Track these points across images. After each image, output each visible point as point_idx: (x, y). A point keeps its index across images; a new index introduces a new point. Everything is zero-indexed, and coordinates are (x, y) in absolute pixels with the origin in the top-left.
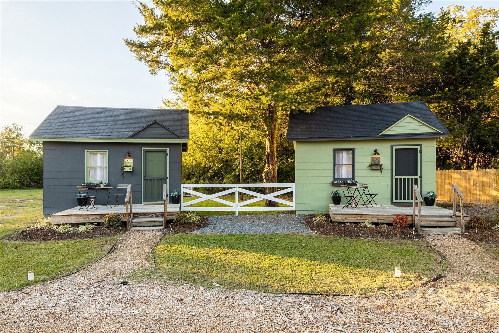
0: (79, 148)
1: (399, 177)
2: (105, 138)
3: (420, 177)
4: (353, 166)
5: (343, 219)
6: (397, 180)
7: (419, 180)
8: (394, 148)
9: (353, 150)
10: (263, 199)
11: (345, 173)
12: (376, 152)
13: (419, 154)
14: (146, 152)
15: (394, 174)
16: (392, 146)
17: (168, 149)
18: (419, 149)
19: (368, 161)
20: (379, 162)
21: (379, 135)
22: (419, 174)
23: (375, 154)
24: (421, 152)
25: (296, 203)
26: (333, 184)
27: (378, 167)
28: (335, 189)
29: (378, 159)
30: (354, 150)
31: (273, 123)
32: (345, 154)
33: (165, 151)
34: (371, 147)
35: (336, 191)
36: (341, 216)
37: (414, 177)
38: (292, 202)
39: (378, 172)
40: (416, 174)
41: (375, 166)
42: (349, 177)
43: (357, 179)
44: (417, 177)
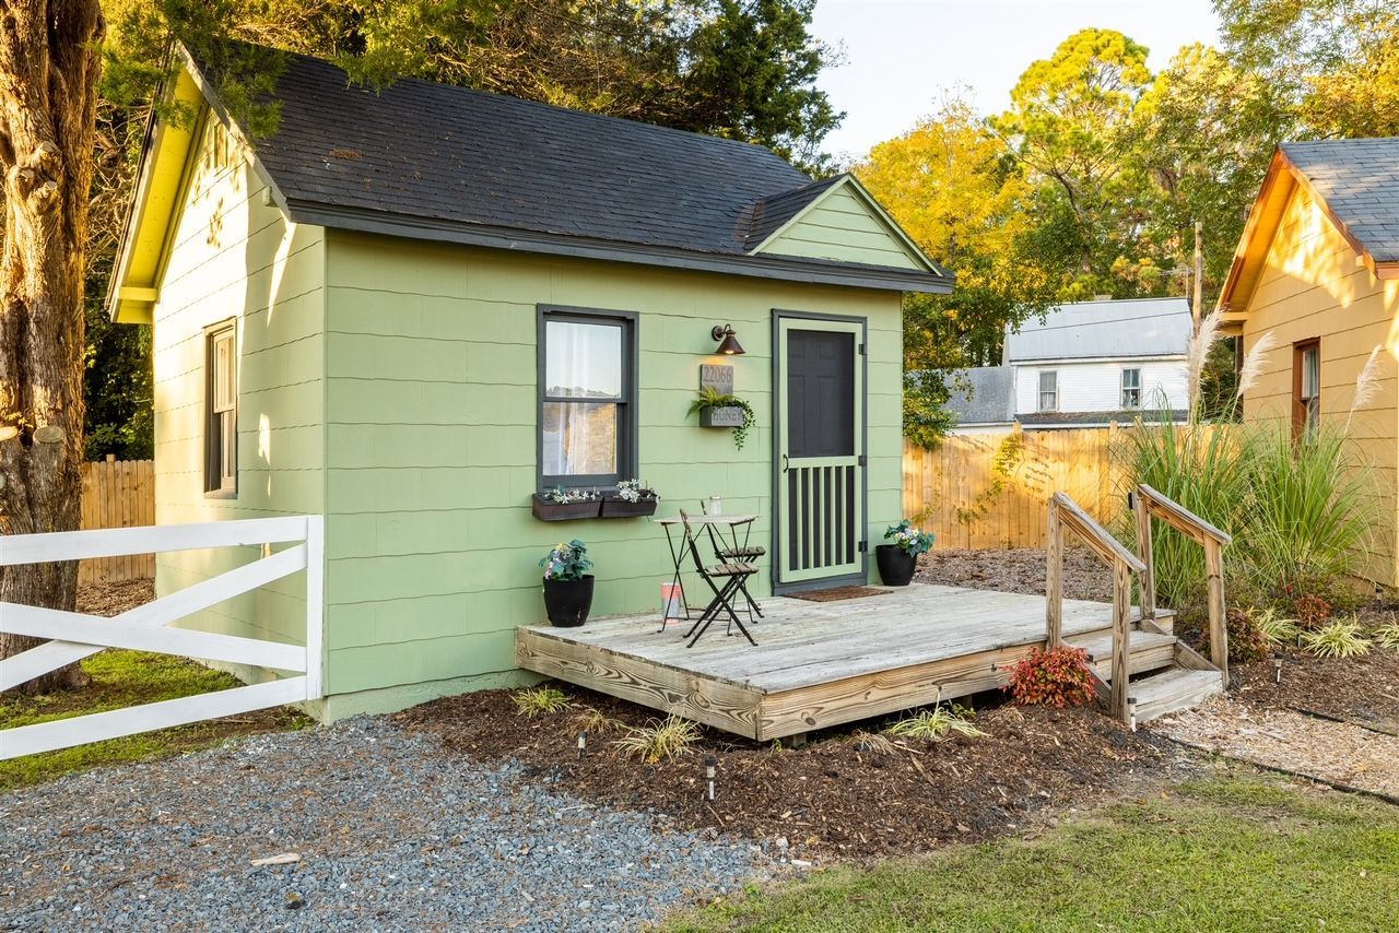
1: (798, 463)
3: (863, 461)
4: (627, 412)
5: (811, 712)
6: (793, 473)
7: (858, 471)
8: (785, 325)
9: (629, 323)
10: (95, 650)
11: (585, 447)
12: (725, 341)
13: (858, 358)
15: (784, 448)
16: (775, 316)
18: (858, 341)
19: (688, 392)
20: (730, 389)
21: (752, 253)
22: (858, 450)
23: (721, 351)
24: (863, 348)
25: (327, 650)
26: (546, 508)
27: (727, 417)
28: (559, 540)
29: (728, 373)
30: (632, 321)
31: (73, 94)
34: (700, 311)
35: (577, 550)
36: (800, 696)
37: (844, 461)
38: (302, 642)
39: (727, 440)
40: (848, 450)
41: (713, 411)
42: (607, 465)
43: (647, 477)
44: (853, 461)
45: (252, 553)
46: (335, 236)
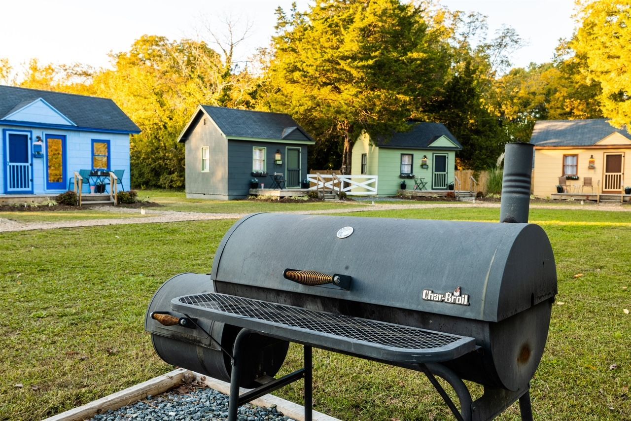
0: (249, 145)
1: (436, 173)
2: (266, 139)
3: (447, 173)
4: (412, 166)
8: (435, 155)
9: (412, 155)
11: (406, 170)
12: (425, 157)
14: (289, 149)
15: (434, 171)
16: (433, 154)
17: (300, 148)
19: (420, 163)
20: (426, 163)
21: (429, 146)
24: (448, 158)
25: (378, 189)
26: (401, 177)
27: (426, 167)
28: (403, 180)
29: (426, 161)
32: (407, 157)
33: (298, 150)
34: (422, 154)
37: (444, 173)
38: (375, 188)
39: (425, 170)
40: (445, 171)
41: (424, 166)
42: (410, 172)
43: (414, 174)
44: (445, 173)
45: (370, 179)
46: (379, 148)
